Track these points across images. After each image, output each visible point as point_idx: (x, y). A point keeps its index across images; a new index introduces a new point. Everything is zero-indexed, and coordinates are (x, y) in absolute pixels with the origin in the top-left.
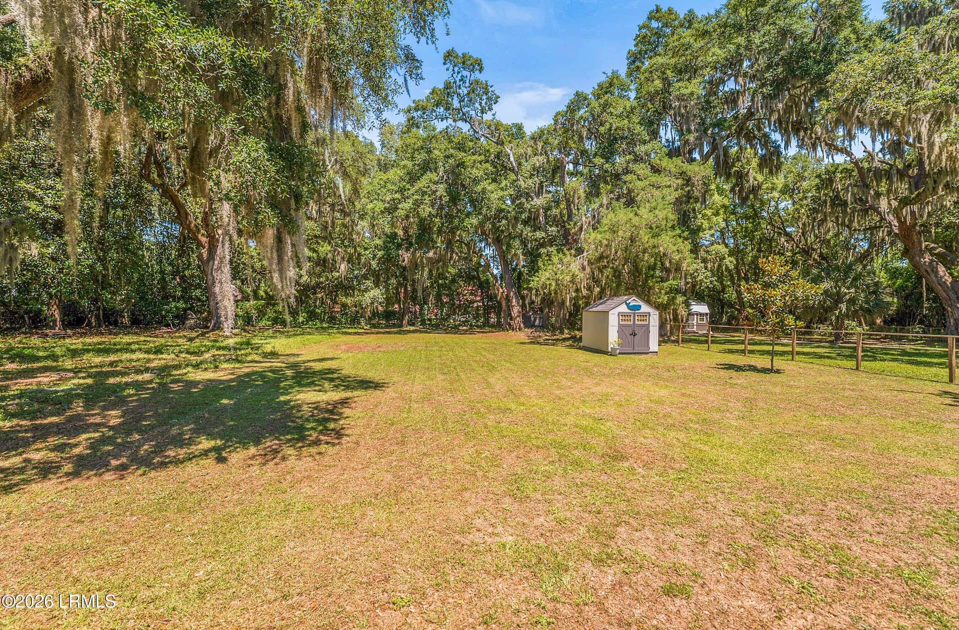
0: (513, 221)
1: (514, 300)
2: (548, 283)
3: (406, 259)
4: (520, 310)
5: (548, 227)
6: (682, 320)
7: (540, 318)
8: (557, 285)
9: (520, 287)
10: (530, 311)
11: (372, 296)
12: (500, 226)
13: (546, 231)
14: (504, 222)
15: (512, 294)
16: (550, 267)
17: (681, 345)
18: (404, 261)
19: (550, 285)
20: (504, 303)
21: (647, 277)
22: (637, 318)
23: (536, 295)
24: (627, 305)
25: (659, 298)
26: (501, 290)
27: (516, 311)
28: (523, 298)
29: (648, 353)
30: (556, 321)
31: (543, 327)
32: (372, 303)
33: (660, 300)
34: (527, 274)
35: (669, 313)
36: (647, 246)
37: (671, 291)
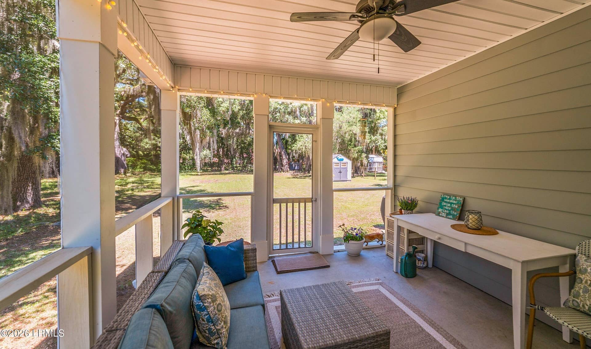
0: (283, 114)
1: (284, 156)
2: (301, 148)
3: (224, 133)
4: (287, 161)
5: (301, 117)
6: (365, 166)
7: (298, 165)
8: (306, 148)
9: (286, 148)
10: (292, 161)
11: (205, 154)
12: (276, 116)
13: (300, 120)
14: (278, 114)
15: (283, 153)
16: (302, 140)
17: (364, 177)
18: (222, 134)
19: (302, 148)
20: (278, 158)
21: (348, 145)
22: (342, 164)
23: (296, 153)
24: (337, 158)
25: (353, 155)
26: (277, 151)
27: (285, 161)
28: (289, 154)
29: (347, 181)
30: (306, 166)
31: (299, 170)
32: (205, 158)
33: (354, 156)
34: (291, 142)
35: (359, 162)
36: (346, 131)
37: (359, 151)
